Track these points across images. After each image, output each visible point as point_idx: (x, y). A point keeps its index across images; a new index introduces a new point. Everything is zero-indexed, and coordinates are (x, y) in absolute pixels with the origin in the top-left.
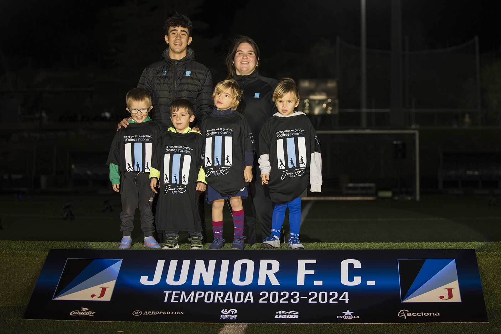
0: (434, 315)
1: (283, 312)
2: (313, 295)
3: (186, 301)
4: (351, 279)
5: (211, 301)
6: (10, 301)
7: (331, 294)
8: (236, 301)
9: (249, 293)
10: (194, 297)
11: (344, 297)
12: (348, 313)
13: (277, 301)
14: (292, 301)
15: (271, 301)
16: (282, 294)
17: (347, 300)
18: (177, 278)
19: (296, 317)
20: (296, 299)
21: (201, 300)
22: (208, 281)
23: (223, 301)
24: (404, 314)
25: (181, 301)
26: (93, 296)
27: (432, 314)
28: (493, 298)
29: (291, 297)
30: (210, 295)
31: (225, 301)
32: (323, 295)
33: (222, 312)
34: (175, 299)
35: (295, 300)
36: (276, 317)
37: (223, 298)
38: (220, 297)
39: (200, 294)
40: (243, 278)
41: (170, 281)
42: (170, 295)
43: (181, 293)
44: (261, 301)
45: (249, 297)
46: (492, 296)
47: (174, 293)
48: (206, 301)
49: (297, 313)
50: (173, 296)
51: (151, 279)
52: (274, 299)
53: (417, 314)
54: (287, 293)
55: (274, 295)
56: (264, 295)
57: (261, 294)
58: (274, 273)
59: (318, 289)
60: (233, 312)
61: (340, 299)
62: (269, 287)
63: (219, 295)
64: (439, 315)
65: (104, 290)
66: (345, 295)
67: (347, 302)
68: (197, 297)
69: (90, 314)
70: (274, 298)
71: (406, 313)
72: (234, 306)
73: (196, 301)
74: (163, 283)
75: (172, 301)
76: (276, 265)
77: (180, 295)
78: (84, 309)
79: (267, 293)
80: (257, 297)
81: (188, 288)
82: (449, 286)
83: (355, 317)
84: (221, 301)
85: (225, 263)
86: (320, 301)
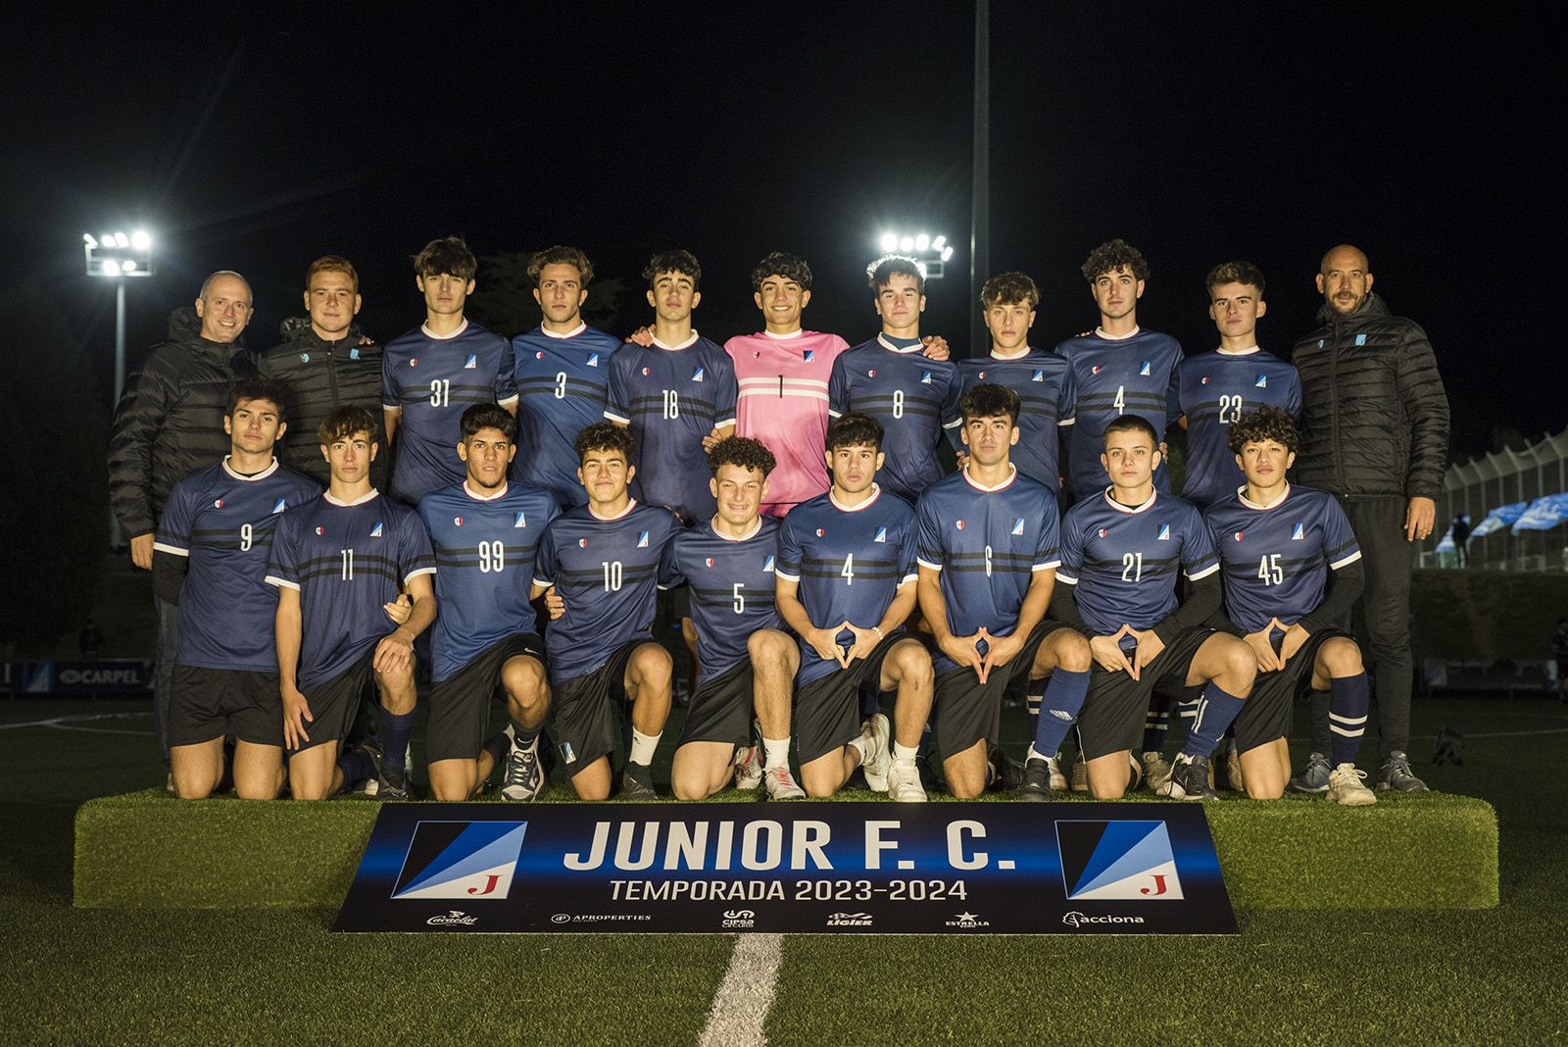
0: (1132, 921)
1: (843, 915)
2: (898, 886)
3: (655, 897)
4: (968, 858)
5: (703, 897)
6: (306, 900)
7: (931, 884)
8: (751, 897)
9: (775, 883)
10: (670, 891)
11: (958, 890)
12: (967, 916)
13: (829, 896)
14: (858, 896)
15: (818, 897)
16: (838, 884)
17: (963, 895)
18: (635, 856)
19: (869, 923)
20: (865, 893)
21: (684, 896)
22: (696, 862)
23: (726, 897)
24: (1072, 918)
25: (645, 898)
26: (471, 891)
27: (1129, 920)
28: (1244, 889)
29: (855, 890)
30: (699, 887)
31: (730, 898)
32: (917, 887)
33: (726, 914)
34: (633, 894)
35: (864, 895)
36: (830, 923)
37: (726, 893)
38: (719, 891)
39: (681, 886)
40: (761, 856)
41: (622, 861)
42: (623, 888)
43: (644, 885)
44: (798, 897)
45: (776, 891)
46: (1241, 885)
47: (631, 883)
48: (693, 897)
49: (870, 917)
50: (630, 890)
51: (584, 859)
52: (824, 894)
53: (1100, 920)
54: (849, 884)
55: (824, 887)
56: (804, 886)
57: (799, 884)
58: (821, 848)
59: (907, 876)
60: (745, 915)
61: (950, 893)
62: (812, 872)
63: (718, 886)
64: (1142, 920)
65: (493, 880)
66: (959, 886)
67: (963, 898)
68: (676, 890)
69: (468, 921)
70: (822, 891)
71: (1078, 918)
72: (747, 904)
73: (674, 898)
74: (608, 867)
75: (628, 897)
76: (824, 831)
77: (642, 887)
78: (455, 914)
79: (809, 884)
80: (790, 890)
81: (656, 874)
82: (1158, 870)
83: (980, 923)
84: (723, 898)
85: (727, 828)
86: (912, 896)
